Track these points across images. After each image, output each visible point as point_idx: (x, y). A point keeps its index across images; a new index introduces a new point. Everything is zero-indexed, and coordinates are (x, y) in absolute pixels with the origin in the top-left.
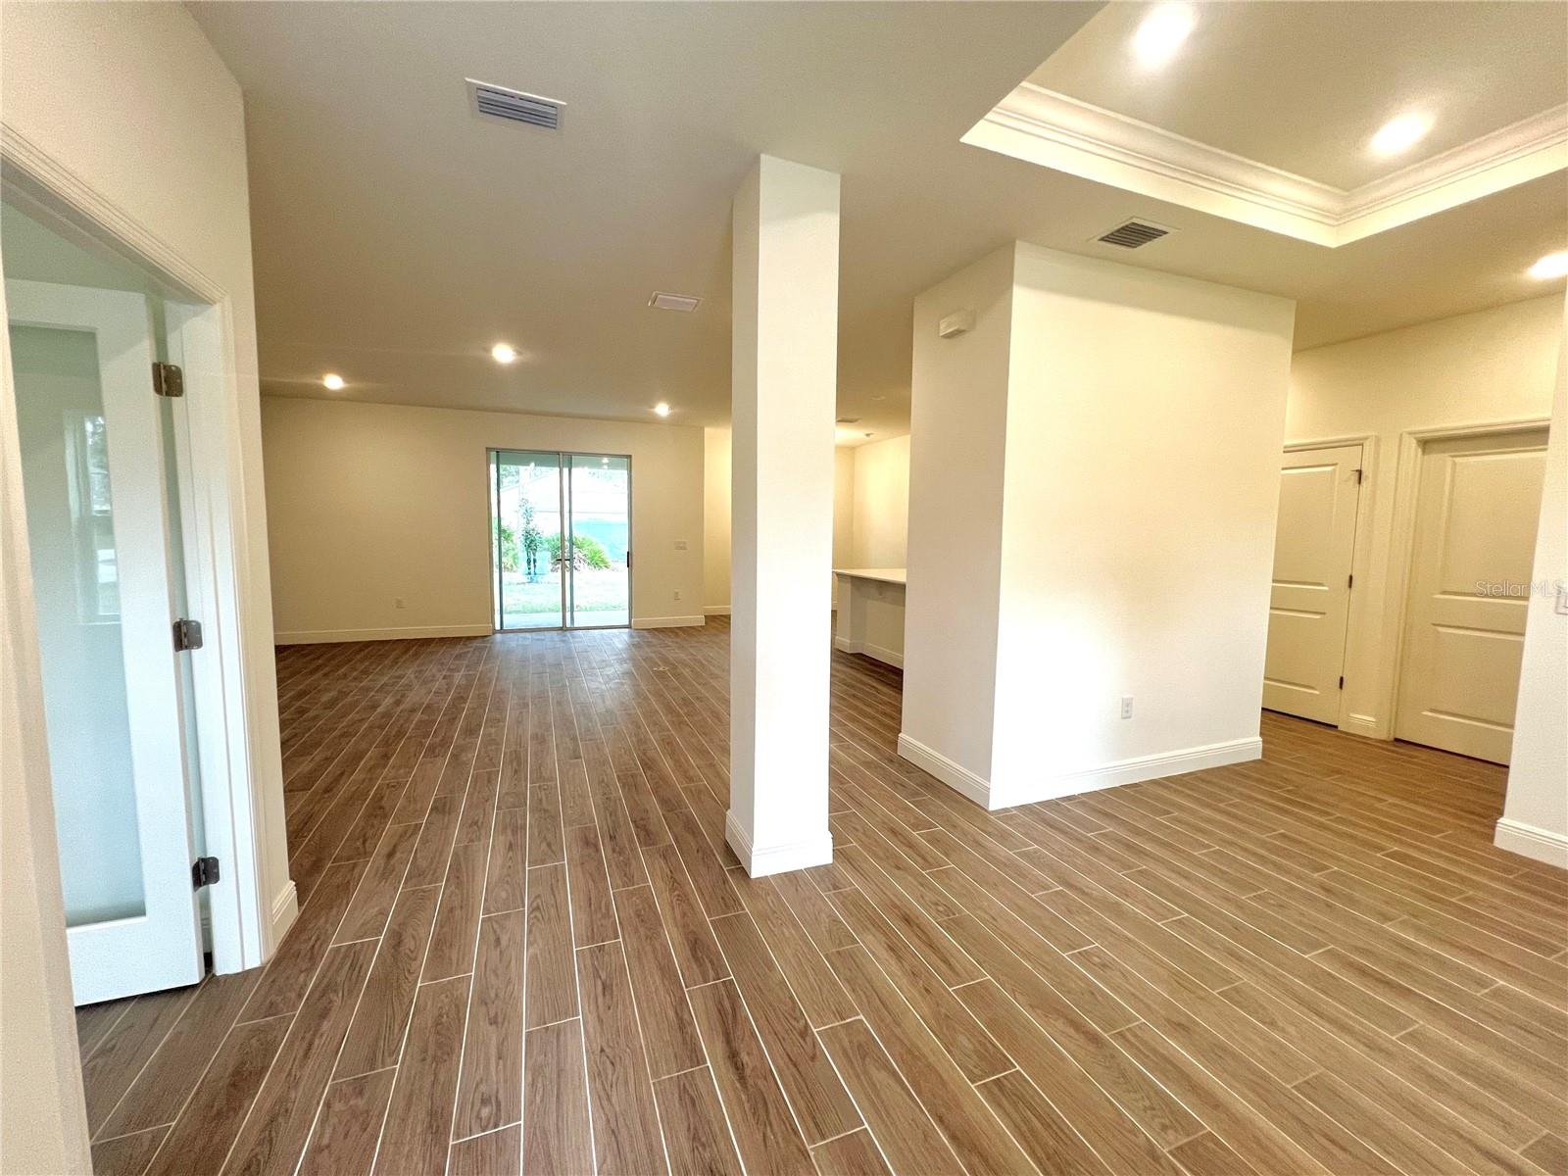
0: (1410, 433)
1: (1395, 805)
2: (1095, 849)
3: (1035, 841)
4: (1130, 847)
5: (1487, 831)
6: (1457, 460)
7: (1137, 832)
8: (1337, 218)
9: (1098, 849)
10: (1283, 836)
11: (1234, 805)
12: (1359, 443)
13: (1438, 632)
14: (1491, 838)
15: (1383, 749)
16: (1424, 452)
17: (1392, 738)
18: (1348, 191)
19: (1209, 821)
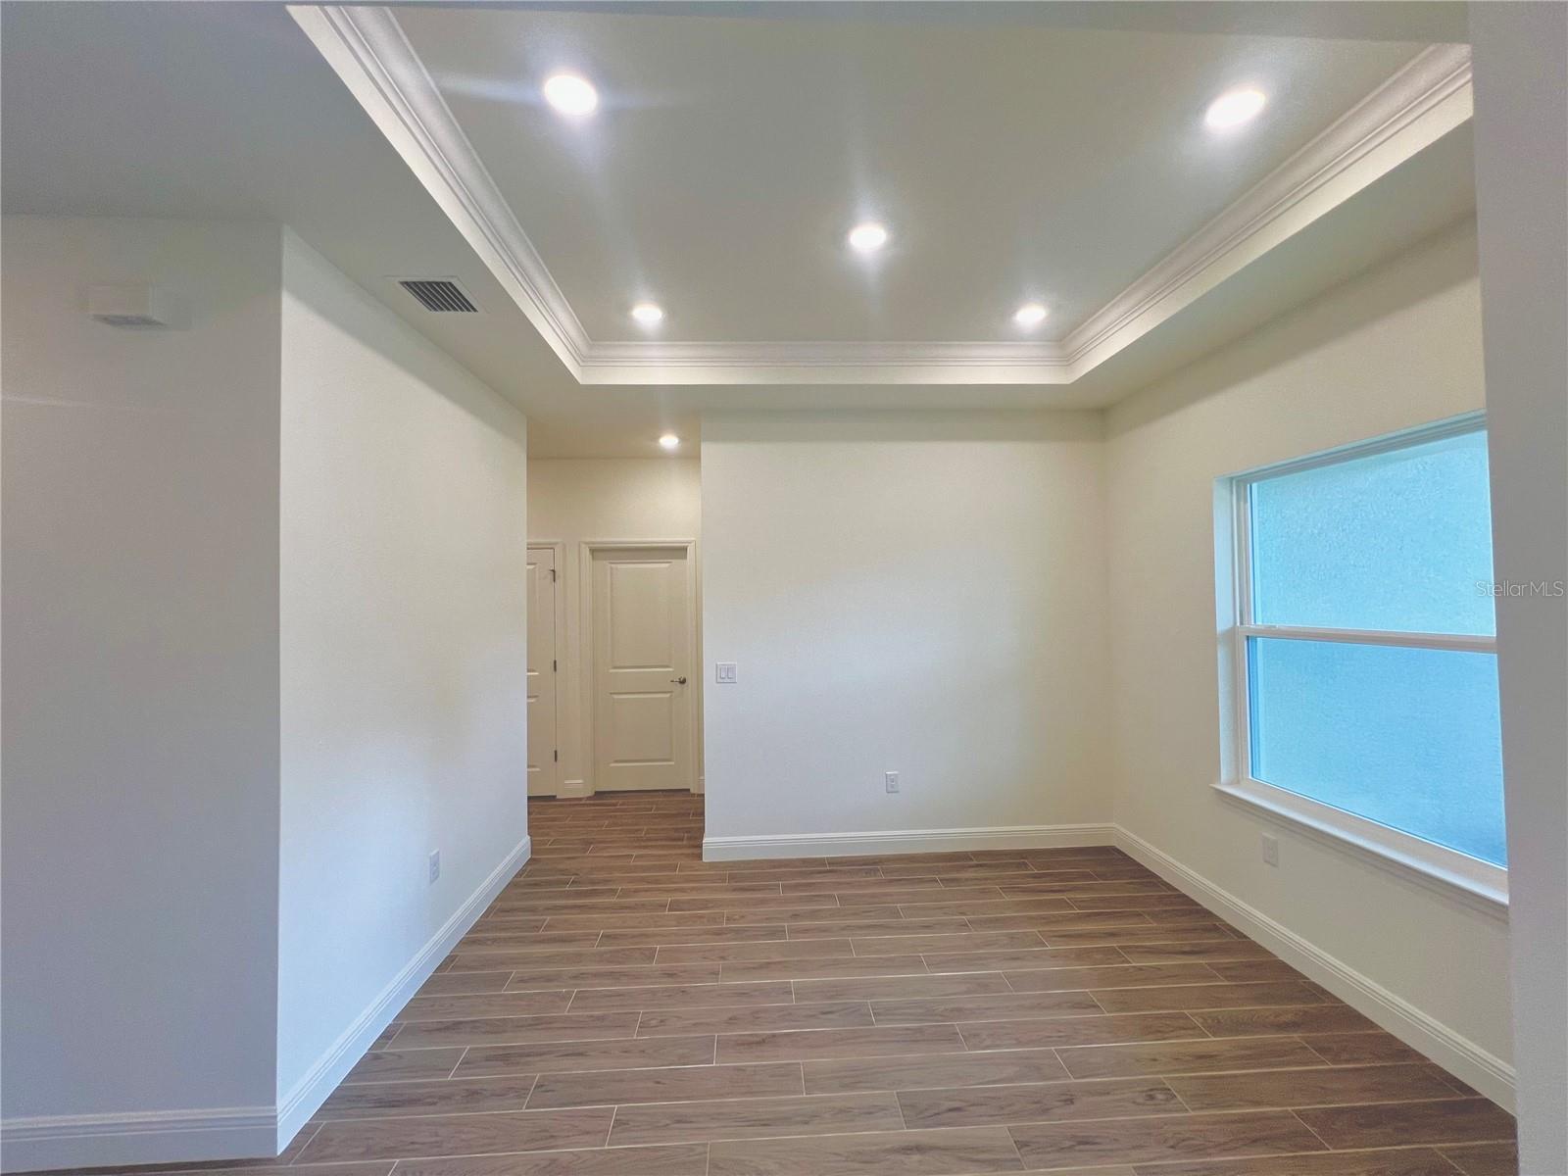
0: (586, 543)
1: (641, 856)
2: (473, 1095)
3: (390, 1151)
4: (506, 1057)
5: (696, 851)
6: (613, 565)
7: (496, 1028)
8: (583, 360)
9: (476, 1092)
10: (606, 936)
11: (549, 927)
12: (551, 547)
13: (614, 699)
14: (700, 856)
15: (594, 805)
16: (593, 558)
17: (590, 793)
18: (592, 340)
19: (548, 960)
